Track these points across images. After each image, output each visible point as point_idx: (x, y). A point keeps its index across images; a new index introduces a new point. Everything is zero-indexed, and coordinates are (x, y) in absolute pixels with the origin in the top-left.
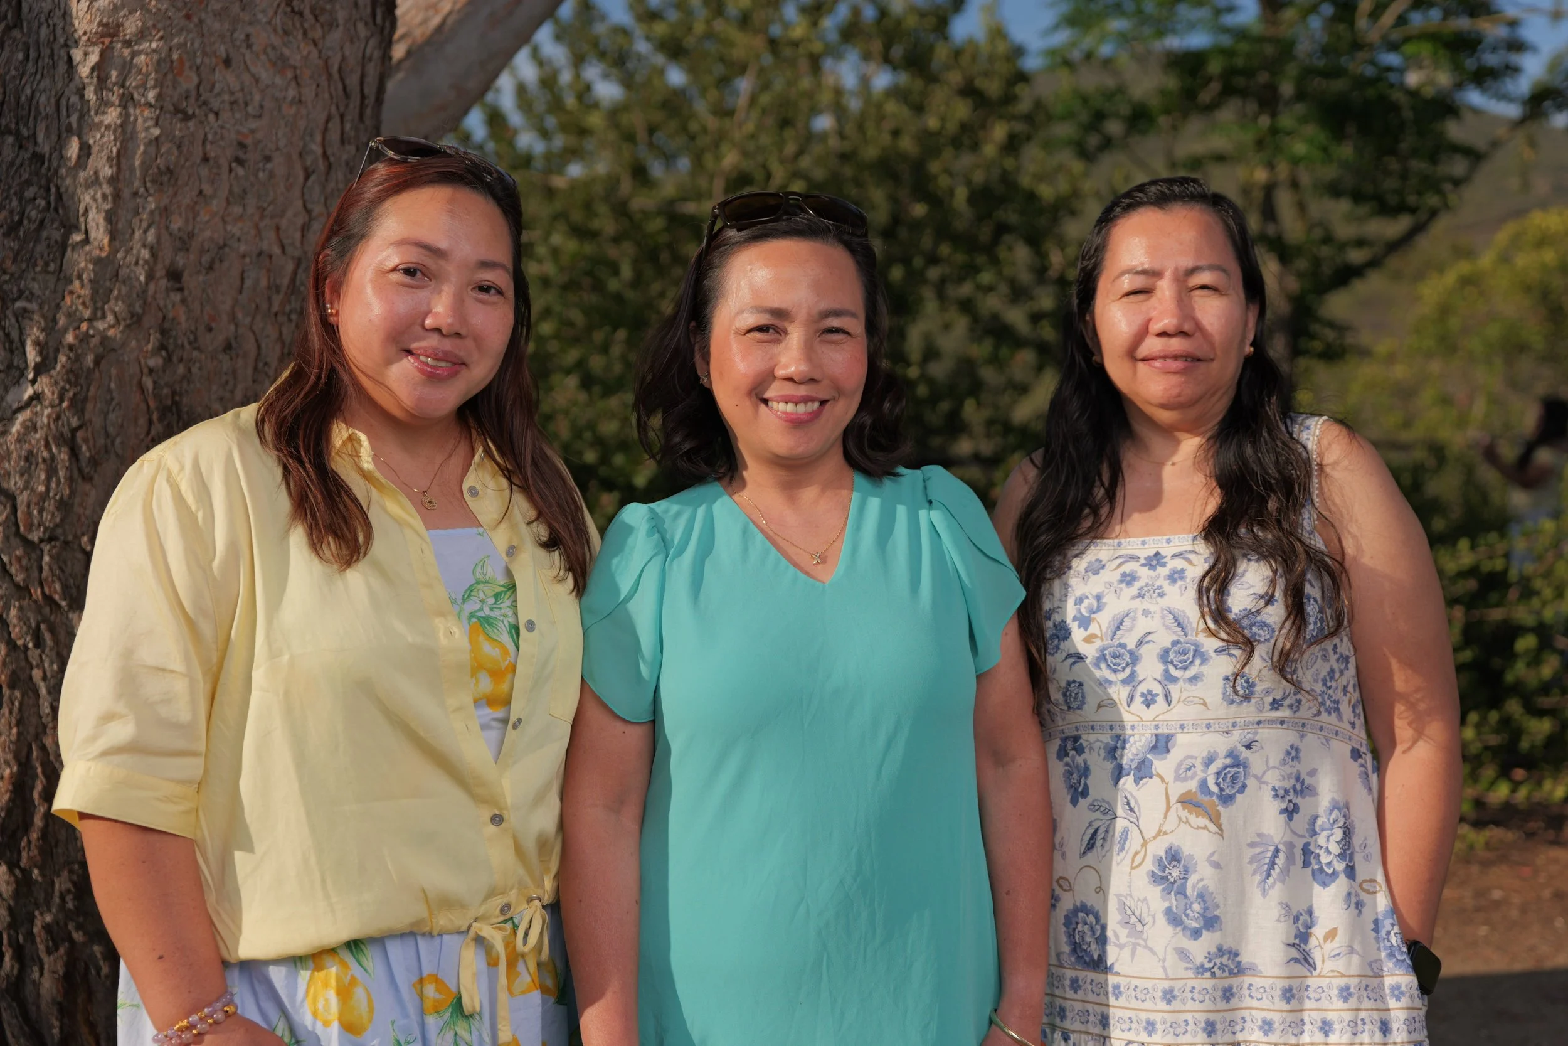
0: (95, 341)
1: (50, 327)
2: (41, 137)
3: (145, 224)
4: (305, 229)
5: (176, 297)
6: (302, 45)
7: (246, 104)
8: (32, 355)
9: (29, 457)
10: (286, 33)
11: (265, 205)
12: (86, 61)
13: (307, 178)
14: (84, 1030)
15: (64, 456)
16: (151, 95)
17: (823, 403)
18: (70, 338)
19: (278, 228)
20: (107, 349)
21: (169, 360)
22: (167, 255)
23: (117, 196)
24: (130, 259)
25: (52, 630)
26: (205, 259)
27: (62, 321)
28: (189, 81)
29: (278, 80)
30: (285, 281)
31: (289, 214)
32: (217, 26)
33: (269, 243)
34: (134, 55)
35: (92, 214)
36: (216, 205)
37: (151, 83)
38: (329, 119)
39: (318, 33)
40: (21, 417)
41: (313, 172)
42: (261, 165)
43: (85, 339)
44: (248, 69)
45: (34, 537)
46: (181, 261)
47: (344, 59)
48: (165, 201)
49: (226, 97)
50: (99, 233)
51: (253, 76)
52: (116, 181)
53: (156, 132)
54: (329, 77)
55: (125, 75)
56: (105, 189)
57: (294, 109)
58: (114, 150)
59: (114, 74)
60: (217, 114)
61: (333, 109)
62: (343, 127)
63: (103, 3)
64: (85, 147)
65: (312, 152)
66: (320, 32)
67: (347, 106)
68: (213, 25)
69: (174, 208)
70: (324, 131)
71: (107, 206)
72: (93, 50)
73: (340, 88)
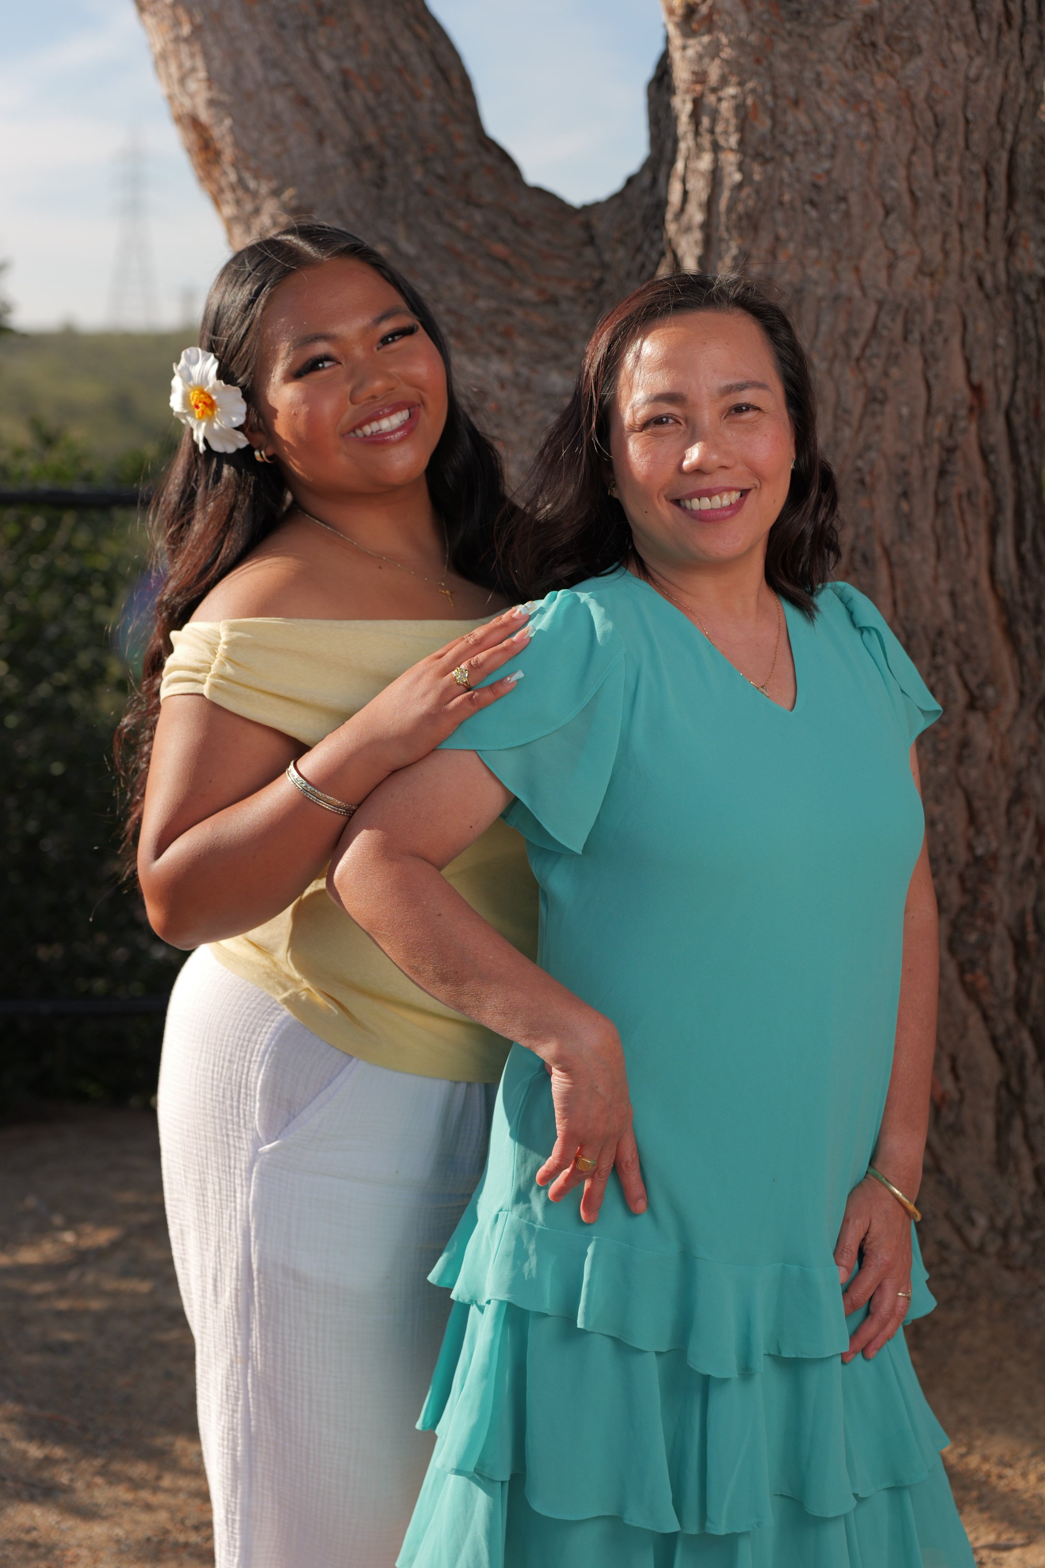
4: (891, 267)
6: (877, 78)
7: (819, 143)
10: (856, 67)
11: (841, 247)
12: (684, 109)
13: (887, 213)
16: (733, 140)
17: (744, 493)
19: (857, 270)
23: (707, 242)
29: (851, 117)
30: (867, 325)
31: (869, 255)
32: (786, 67)
33: (847, 285)
34: (720, 100)
36: (791, 247)
37: (732, 129)
38: (911, 152)
39: (895, 63)
41: (893, 209)
42: (833, 206)
44: (819, 108)
47: (933, 85)
48: (747, 246)
49: (800, 138)
51: (825, 114)
52: (706, 226)
53: (737, 177)
54: (912, 107)
55: (714, 121)
56: (697, 235)
57: (867, 147)
58: (704, 196)
59: (706, 121)
60: (792, 156)
61: (921, 141)
62: (934, 157)
63: (690, 52)
64: (685, 194)
65: (891, 188)
66: (897, 61)
67: (937, 136)
68: (783, 67)
69: (754, 252)
70: (909, 165)
71: (698, 251)
72: (689, 98)
73: (929, 117)
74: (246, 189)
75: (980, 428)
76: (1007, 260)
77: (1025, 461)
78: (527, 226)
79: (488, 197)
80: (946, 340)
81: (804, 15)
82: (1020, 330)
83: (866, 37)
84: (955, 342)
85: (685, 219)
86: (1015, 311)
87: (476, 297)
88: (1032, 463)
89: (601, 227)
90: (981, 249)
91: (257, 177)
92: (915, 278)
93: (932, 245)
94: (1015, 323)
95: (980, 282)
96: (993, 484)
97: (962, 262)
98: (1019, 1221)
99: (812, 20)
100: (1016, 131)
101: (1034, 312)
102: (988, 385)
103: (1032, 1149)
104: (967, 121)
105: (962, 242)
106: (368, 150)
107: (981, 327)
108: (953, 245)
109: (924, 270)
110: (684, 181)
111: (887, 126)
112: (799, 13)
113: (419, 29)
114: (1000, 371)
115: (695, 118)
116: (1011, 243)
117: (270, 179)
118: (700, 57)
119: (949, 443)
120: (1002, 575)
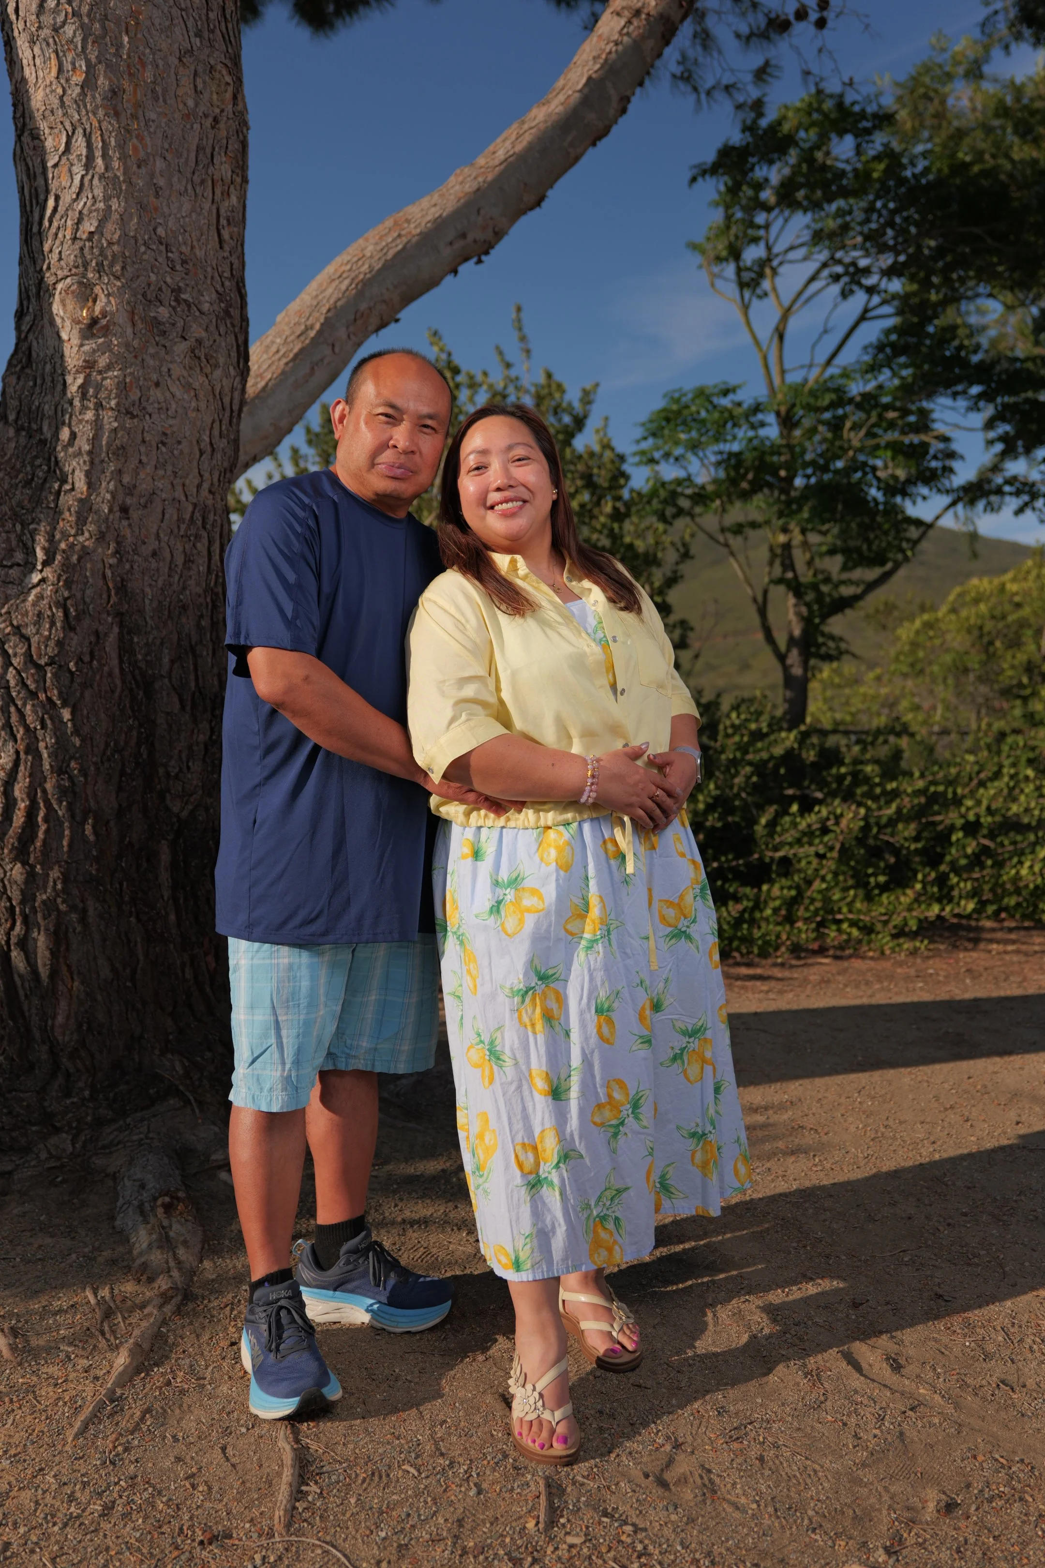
0: (77, 548)
1: (51, 539)
2: (45, 428)
3: (108, 479)
4: (199, 486)
5: (125, 523)
6: (200, 377)
7: (168, 410)
8: (40, 555)
9: (40, 615)
10: (191, 369)
11: (177, 470)
12: (74, 383)
13: (201, 455)
14: (64, 969)
15: (60, 614)
16: (113, 403)
18: (63, 546)
19: (184, 485)
20: (85, 553)
21: (120, 560)
22: (120, 497)
23: (92, 463)
24: (99, 499)
25: (51, 719)
26: (142, 501)
27: (58, 536)
28: (135, 395)
29: (186, 397)
30: (187, 517)
31: (191, 477)
32: (152, 362)
33: (179, 494)
34: (104, 379)
35: (77, 473)
36: (149, 469)
37: (113, 396)
38: (213, 421)
39: (208, 370)
40: (34, 592)
42: (175, 446)
43: (72, 546)
44: (169, 389)
45: (42, 662)
46: (129, 501)
48: (120, 466)
49: (156, 405)
50: (81, 484)
51: (172, 393)
52: (92, 453)
53: (113, 425)
54: (214, 397)
55: (98, 391)
56: (84, 458)
57: (193, 414)
59: (92, 391)
60: (150, 415)
63: (86, 348)
69: (126, 470)
70: (211, 429)
71: (86, 467)
81: (166, 334)
83: (195, 351)
99: (170, 337)
112: (163, 332)
118: (94, 351)
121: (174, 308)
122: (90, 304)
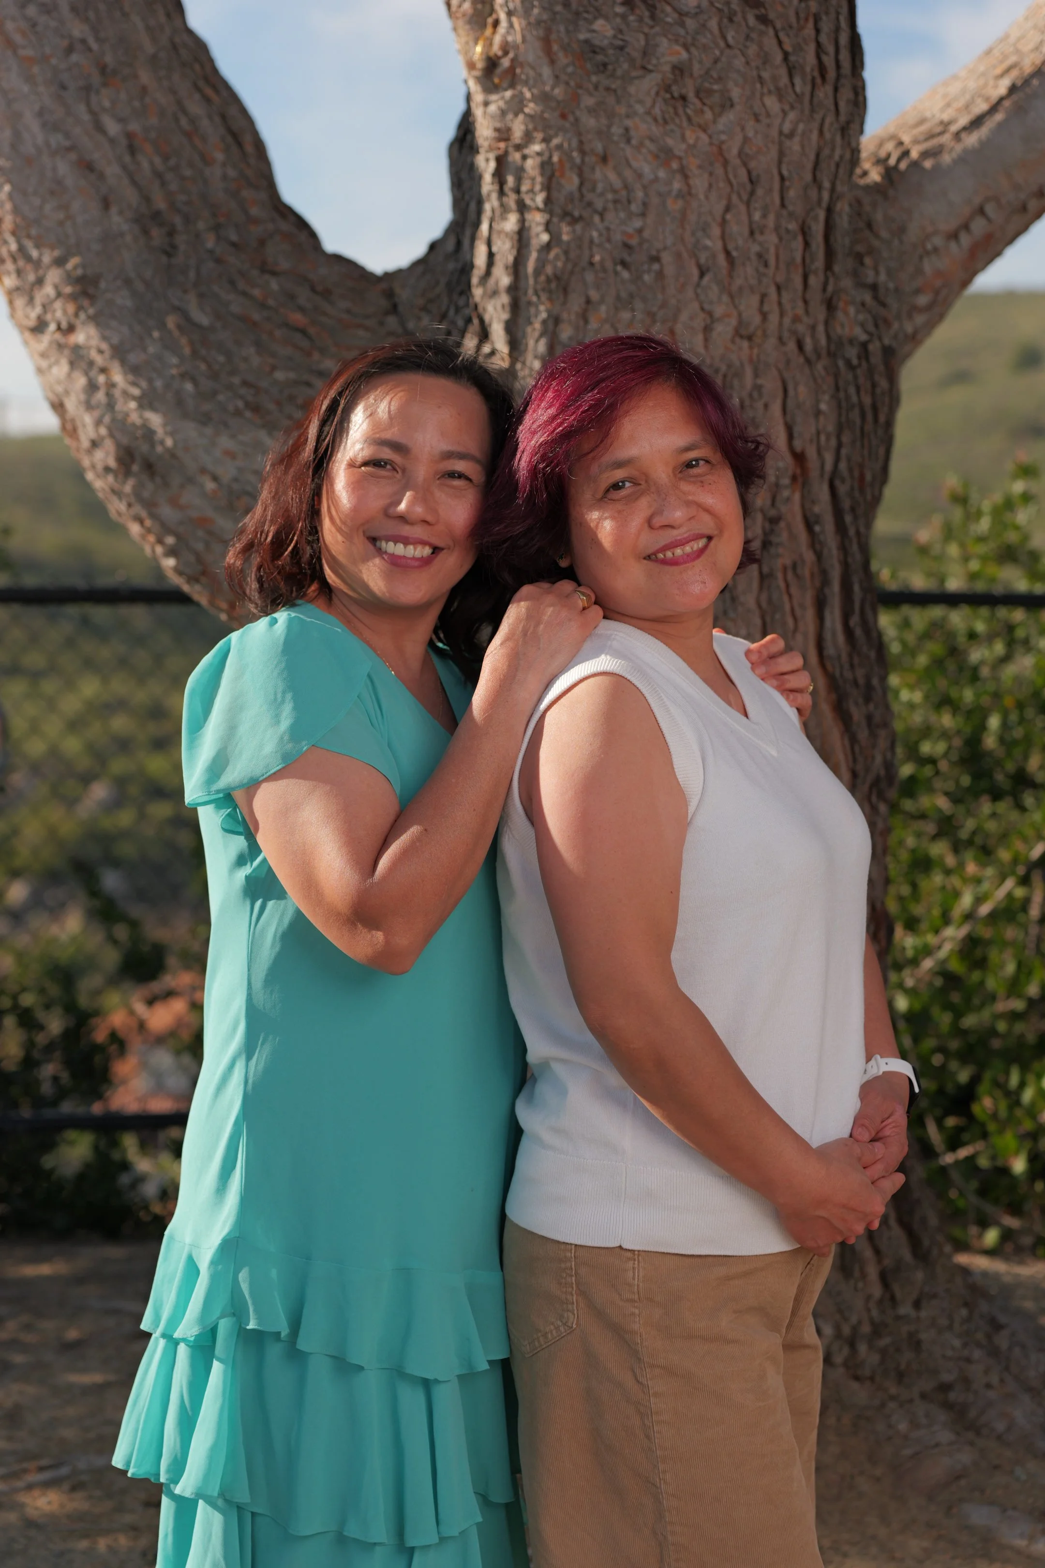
3: (537, 334)
6: (688, 133)
7: (629, 202)
10: (666, 122)
11: (655, 309)
12: (488, 168)
13: (702, 274)
16: (540, 199)
23: (514, 306)
29: (662, 174)
31: (684, 317)
32: (593, 122)
34: (524, 157)
35: (495, 325)
36: (603, 309)
37: (538, 187)
38: (725, 210)
39: (706, 118)
41: (708, 270)
42: (646, 267)
44: (628, 164)
47: (746, 140)
48: (555, 309)
49: (610, 196)
50: (502, 344)
51: (635, 171)
52: (514, 290)
53: (545, 237)
54: (726, 163)
55: (519, 180)
56: (505, 299)
57: (680, 203)
58: (511, 259)
59: (510, 180)
60: (602, 215)
61: (735, 198)
62: (750, 216)
63: (493, 108)
64: (491, 255)
65: (706, 248)
66: (709, 115)
67: (752, 193)
68: (589, 122)
69: (565, 316)
70: (723, 223)
71: (505, 316)
72: (492, 156)
73: (743, 173)
74: (28, 258)
75: (803, 497)
76: (826, 323)
77: (852, 532)
78: (326, 294)
79: (284, 265)
80: (766, 406)
81: (610, 67)
82: (842, 395)
83: (674, 88)
84: (776, 408)
85: (491, 282)
86: (837, 376)
87: (274, 368)
88: (858, 533)
89: (404, 295)
90: (800, 311)
91: (38, 246)
92: (733, 341)
93: (749, 305)
94: (837, 389)
95: (800, 346)
96: (819, 556)
97: (781, 324)
98: (866, 1329)
99: (619, 72)
100: (833, 190)
101: (856, 377)
102: (811, 453)
103: (877, 1252)
104: (782, 178)
105: (780, 304)
106: (156, 215)
107: (802, 392)
108: (771, 306)
109: (742, 333)
110: (489, 244)
111: (699, 183)
112: (605, 65)
113: (209, 92)
114: (823, 438)
115: (499, 176)
116: (830, 306)
117: (52, 248)
118: (503, 113)
119: (773, 513)
120: (830, 651)
121: (624, 17)
122: (488, 31)
